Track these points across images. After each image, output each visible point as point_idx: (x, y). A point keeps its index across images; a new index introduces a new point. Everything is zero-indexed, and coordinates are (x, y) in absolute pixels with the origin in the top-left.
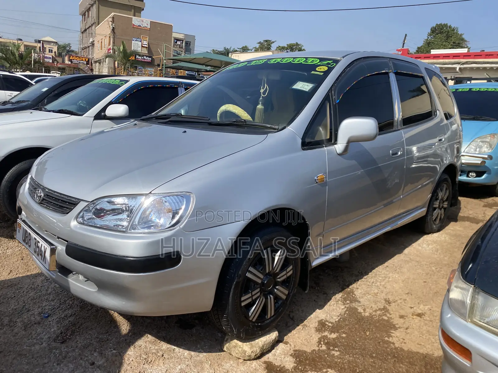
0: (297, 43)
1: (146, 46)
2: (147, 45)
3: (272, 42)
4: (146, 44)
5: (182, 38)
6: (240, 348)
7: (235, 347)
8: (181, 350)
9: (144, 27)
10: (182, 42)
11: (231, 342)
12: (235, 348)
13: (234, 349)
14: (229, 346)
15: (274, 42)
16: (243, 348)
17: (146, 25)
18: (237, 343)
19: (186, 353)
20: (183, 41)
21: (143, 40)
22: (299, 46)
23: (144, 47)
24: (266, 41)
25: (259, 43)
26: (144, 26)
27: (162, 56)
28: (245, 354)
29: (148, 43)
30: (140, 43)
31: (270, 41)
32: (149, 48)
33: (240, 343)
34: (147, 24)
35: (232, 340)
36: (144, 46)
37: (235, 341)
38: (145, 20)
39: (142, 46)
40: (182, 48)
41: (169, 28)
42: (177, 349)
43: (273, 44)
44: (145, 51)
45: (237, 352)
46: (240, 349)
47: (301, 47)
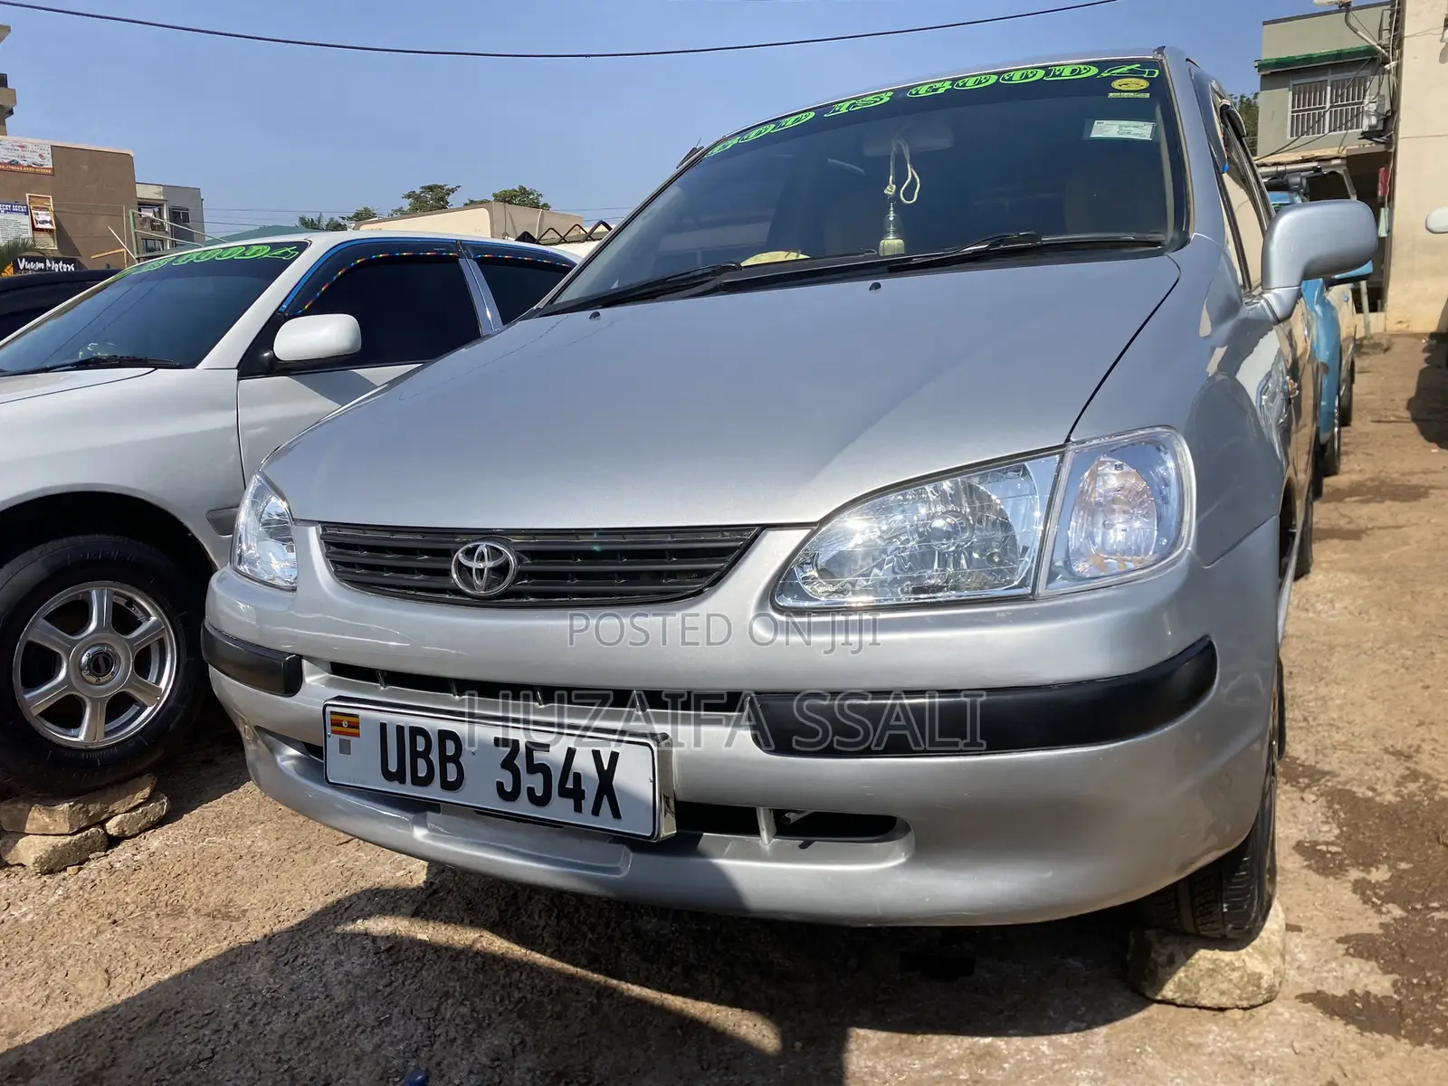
0: (522, 188)
1: (48, 226)
2: (51, 222)
3: (448, 190)
4: (48, 219)
5: (157, 197)
6: (1234, 970)
7: (1212, 973)
8: (1018, 1042)
9: (29, 166)
10: (156, 210)
11: (1192, 961)
12: (1211, 976)
13: (1209, 981)
14: (1186, 976)
15: (453, 191)
16: (1244, 967)
17: (38, 160)
18: (1215, 957)
19: (1042, 1044)
20: (160, 206)
21: (36, 208)
22: (531, 197)
23: (42, 230)
24: (431, 188)
25: (409, 196)
26: (30, 161)
27: (125, 249)
28: (1259, 987)
29: (55, 217)
30: (26, 220)
31: (440, 187)
32: (60, 233)
33: (1227, 956)
34: (41, 156)
35: (1189, 956)
36: (39, 226)
37: (1203, 953)
38: (29, 141)
39: (34, 229)
40: (161, 227)
41: (123, 163)
42: (1001, 1043)
43: (452, 195)
44: (50, 244)
45: (1225, 986)
46: (1235, 975)
47: (537, 198)
